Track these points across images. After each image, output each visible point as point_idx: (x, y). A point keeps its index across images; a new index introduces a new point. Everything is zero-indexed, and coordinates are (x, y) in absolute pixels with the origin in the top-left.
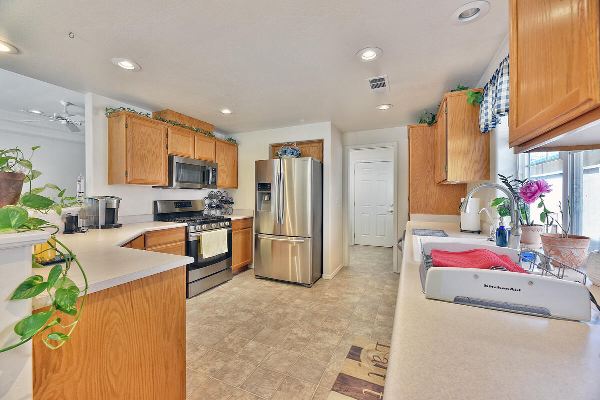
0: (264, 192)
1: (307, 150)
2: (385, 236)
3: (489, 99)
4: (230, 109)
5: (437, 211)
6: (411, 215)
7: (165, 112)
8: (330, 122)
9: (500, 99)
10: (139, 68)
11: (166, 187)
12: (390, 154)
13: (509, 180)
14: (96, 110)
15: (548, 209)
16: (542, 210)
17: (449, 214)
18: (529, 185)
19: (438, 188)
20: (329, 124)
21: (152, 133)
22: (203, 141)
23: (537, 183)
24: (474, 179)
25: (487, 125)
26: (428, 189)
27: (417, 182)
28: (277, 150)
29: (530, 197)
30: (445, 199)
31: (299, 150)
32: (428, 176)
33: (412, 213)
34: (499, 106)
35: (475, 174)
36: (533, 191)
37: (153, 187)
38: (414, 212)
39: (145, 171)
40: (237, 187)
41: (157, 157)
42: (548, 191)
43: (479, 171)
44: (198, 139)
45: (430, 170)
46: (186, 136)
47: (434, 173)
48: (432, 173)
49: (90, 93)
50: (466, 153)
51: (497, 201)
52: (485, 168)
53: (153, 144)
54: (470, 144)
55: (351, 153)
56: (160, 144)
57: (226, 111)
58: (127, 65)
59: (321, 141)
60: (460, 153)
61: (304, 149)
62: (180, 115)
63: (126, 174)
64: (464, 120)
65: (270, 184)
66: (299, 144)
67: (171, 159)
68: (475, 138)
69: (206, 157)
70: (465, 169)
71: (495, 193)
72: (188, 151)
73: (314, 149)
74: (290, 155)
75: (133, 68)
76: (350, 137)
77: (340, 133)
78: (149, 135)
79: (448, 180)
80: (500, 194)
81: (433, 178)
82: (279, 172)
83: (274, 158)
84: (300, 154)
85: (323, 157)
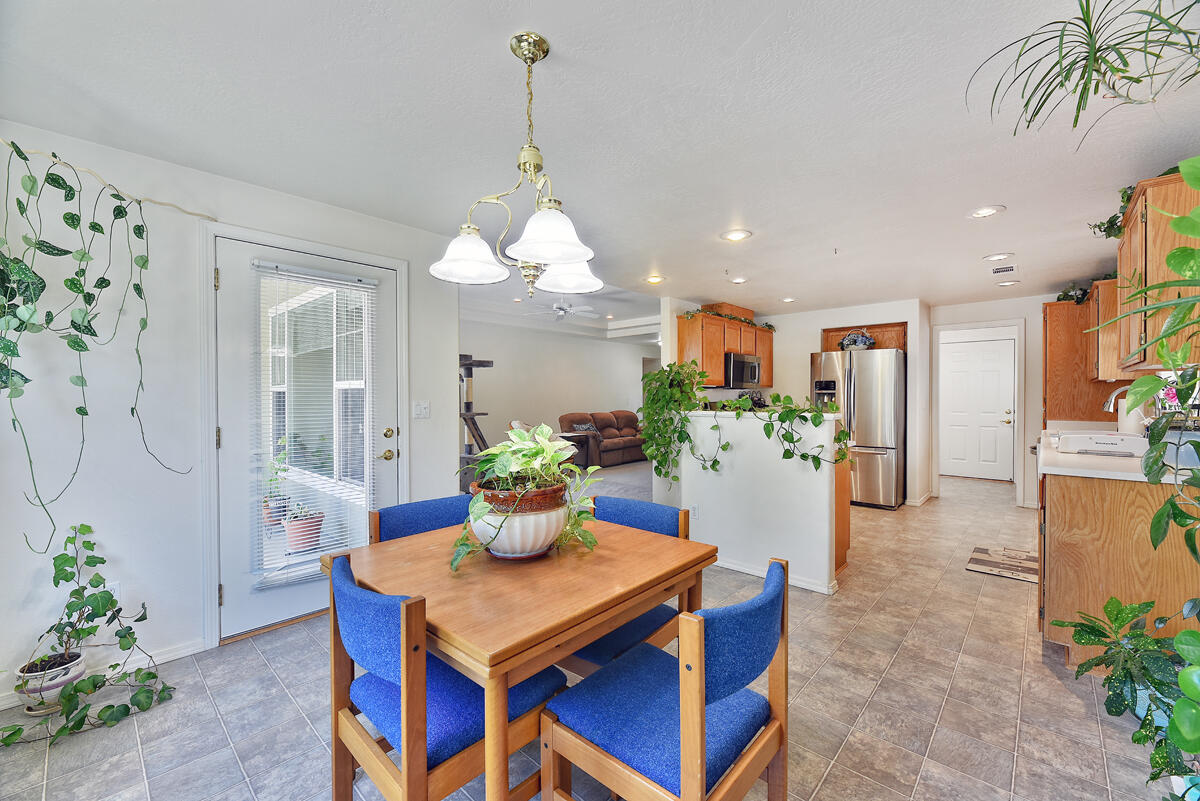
0: (824, 392)
2: (995, 462)
6: (1049, 422)
7: (720, 305)
8: (918, 300)
11: (723, 387)
12: (1014, 332)
14: (672, 313)
19: (1091, 385)
20: (916, 301)
21: (714, 332)
22: (747, 331)
26: (1075, 387)
27: (1058, 378)
28: (836, 339)
31: (872, 337)
32: (1076, 370)
33: (1051, 420)
38: (1054, 417)
40: (772, 386)
41: (719, 355)
44: (744, 331)
45: (1078, 362)
46: (736, 330)
47: (1086, 365)
48: (1083, 367)
53: (716, 342)
55: (942, 334)
56: (721, 342)
57: (788, 300)
59: (904, 324)
65: (834, 382)
66: (869, 327)
67: (727, 356)
69: (749, 350)
72: (738, 346)
73: (892, 334)
74: (862, 345)
75: (743, 281)
76: (941, 313)
77: (927, 308)
79: (1100, 376)
81: (1085, 373)
82: (848, 367)
83: (827, 347)
84: (874, 343)
85: (903, 346)
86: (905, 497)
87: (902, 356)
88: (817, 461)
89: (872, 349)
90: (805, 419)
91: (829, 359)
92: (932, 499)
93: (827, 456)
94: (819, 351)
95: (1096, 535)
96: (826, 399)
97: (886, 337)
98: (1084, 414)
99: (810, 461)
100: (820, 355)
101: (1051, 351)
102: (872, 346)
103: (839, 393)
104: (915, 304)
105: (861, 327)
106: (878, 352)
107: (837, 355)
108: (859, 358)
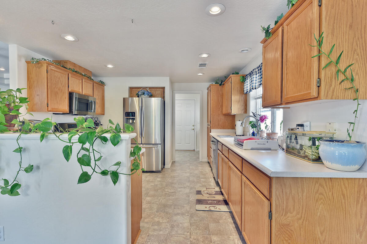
0: (128, 117)
1: (154, 93)
3: (248, 81)
4: (112, 65)
5: (223, 127)
6: (212, 130)
7: (66, 62)
8: (169, 78)
9: (253, 83)
10: (77, 40)
11: (68, 114)
12: (198, 97)
13: (255, 114)
14: (20, 57)
15: (268, 125)
16: (265, 125)
17: (228, 129)
18: (262, 117)
19: (223, 116)
20: (168, 78)
21: (60, 77)
22: (87, 82)
23: (264, 116)
24: (241, 113)
25: (247, 92)
26: (219, 117)
27: (214, 113)
28: (135, 92)
29: (263, 121)
30: (227, 122)
31: (151, 92)
32: (219, 110)
33: (212, 129)
34: (253, 86)
35: (242, 111)
36: (263, 119)
37: (54, 114)
38: (213, 128)
39: (57, 103)
40: (104, 114)
41: (64, 93)
42: (268, 119)
43: (243, 110)
44: (85, 81)
46: (78, 79)
47: (222, 109)
48: (221, 109)
49: (16, 45)
50: (239, 102)
51: (251, 122)
52: (245, 109)
53: (61, 84)
54: (240, 98)
55: (176, 95)
56: (65, 85)
57: (110, 66)
58: (70, 38)
59: (164, 88)
60: (236, 102)
61: (153, 92)
62: (74, 64)
63: (48, 105)
64: (238, 87)
65: (134, 113)
66: (150, 88)
67: (71, 95)
68: (242, 95)
69: (88, 93)
70: (238, 109)
71: (249, 119)
72: (79, 89)
74: (147, 95)
75: (74, 40)
76: (176, 85)
77: (172, 83)
78: (59, 78)
79: (232, 113)
80: (252, 119)
81: (222, 111)
82: (141, 105)
83: (131, 96)
84: (152, 95)
85: (163, 97)
86: (164, 165)
87: (163, 102)
88: (115, 176)
89: (151, 97)
90: (105, 140)
91: (132, 101)
92: (173, 163)
93: (124, 170)
94: (128, 97)
95: (299, 216)
96: (131, 121)
97: (157, 93)
98: (221, 127)
99: (109, 177)
100: (128, 99)
101: (212, 103)
102: (151, 96)
103: (137, 119)
104: (168, 79)
105: (147, 87)
106: (153, 99)
107: (136, 99)
108: (145, 101)
